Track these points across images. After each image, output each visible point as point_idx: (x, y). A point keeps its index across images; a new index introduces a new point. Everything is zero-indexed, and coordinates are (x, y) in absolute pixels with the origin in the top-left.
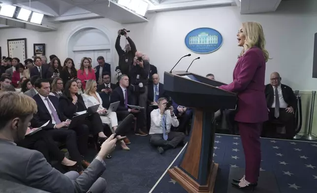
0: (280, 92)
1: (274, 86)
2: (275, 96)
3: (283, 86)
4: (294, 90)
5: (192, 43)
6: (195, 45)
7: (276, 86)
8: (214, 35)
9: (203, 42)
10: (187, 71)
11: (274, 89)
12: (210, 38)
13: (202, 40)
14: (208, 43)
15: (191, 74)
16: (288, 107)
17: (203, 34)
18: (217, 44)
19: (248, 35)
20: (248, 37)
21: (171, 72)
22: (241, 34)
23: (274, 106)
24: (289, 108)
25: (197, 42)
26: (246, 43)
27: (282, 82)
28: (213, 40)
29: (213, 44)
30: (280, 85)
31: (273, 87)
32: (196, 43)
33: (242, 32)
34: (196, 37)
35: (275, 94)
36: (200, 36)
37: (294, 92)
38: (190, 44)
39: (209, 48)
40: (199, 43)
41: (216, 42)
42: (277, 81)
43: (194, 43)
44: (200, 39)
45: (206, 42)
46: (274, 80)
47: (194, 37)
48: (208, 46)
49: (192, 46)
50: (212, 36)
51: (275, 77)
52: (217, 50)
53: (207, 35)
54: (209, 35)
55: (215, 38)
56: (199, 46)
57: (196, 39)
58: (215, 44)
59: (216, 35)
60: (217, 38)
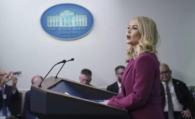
0: (172, 89)
1: (164, 81)
2: (166, 96)
3: (175, 81)
4: (188, 85)
5: (51, 26)
6: (57, 28)
7: (167, 82)
8: (82, 14)
9: (67, 25)
10: (56, 77)
11: (165, 87)
12: (77, 18)
13: (65, 21)
14: (74, 25)
15: (62, 81)
16: (184, 109)
17: (66, 13)
18: (86, 27)
19: (145, 33)
20: (145, 37)
21: (40, 86)
22: (133, 32)
23: (166, 109)
24: (185, 112)
25: (59, 23)
26: (141, 44)
27: (173, 76)
28: (80, 21)
29: (81, 27)
31: (164, 83)
32: (57, 26)
33: (135, 29)
34: (57, 17)
35: (166, 93)
36: (62, 14)
37: (189, 89)
38: (48, 26)
39: (75, 32)
40: (61, 25)
41: (85, 24)
42: (167, 75)
43: (54, 26)
44: (63, 19)
45: (71, 24)
46: (164, 74)
47: (54, 16)
48: (74, 29)
49: (51, 30)
50: (80, 16)
51: (164, 70)
52: (87, 34)
53: (72, 14)
54: (75, 14)
55: (83, 19)
56: (62, 29)
57: (57, 19)
58: (84, 27)
59: (85, 15)
60: (86, 18)
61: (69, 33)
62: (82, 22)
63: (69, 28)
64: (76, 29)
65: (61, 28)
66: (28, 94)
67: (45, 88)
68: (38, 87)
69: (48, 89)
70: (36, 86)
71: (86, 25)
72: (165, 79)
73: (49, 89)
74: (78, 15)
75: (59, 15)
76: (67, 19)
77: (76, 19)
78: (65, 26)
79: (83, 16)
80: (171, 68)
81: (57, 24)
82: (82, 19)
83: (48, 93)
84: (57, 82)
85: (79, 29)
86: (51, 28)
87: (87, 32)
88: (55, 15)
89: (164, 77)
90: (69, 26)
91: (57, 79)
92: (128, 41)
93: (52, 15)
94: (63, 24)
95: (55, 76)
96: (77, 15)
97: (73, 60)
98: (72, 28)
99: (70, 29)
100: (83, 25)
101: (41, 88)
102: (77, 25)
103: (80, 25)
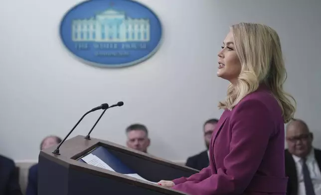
0: (316, 171)
1: (297, 155)
2: (302, 184)
5: (79, 39)
6: (90, 44)
8: (139, 19)
9: (111, 38)
10: (88, 138)
11: (299, 167)
12: (130, 27)
13: (107, 30)
14: (123, 39)
15: (99, 144)
18: (147, 44)
21: (57, 152)
25: (94, 35)
28: (138, 31)
29: (138, 43)
30: (313, 151)
31: (297, 159)
32: (91, 39)
34: (91, 22)
36: (101, 18)
38: (74, 39)
39: (126, 53)
40: (98, 39)
41: (145, 37)
42: (304, 142)
43: (85, 39)
44: (103, 27)
45: (118, 36)
46: (298, 142)
47: (85, 21)
48: (123, 47)
49: (80, 47)
50: (136, 21)
51: (298, 134)
52: (149, 58)
53: (122, 17)
54: (126, 18)
55: (142, 26)
56: (100, 46)
57: (91, 27)
58: (142, 43)
59: (145, 19)
60: (148, 26)
61: (114, 53)
62: (139, 34)
63: (113, 44)
64: (128, 46)
65: (99, 43)
66: (34, 170)
67: (66, 157)
68: (53, 155)
69: (72, 158)
70: (50, 152)
71: (148, 39)
72: (299, 152)
73: (75, 159)
74: (133, 19)
75: (95, 18)
76: (111, 27)
77: (127, 28)
78: (107, 40)
79: (142, 21)
80: (311, 129)
81: (91, 36)
82: (139, 27)
83: (71, 166)
84: (90, 146)
85: (134, 46)
86: (78, 43)
87: (148, 53)
88: (88, 19)
89: (298, 147)
90: (115, 40)
91: (89, 141)
92: (220, 72)
93: (82, 19)
94: (103, 36)
95: (86, 135)
96: (130, 20)
97: (121, 104)
98: (119, 44)
99: (115, 46)
100: (142, 39)
101: (59, 157)
102: (130, 39)
103: (136, 39)
